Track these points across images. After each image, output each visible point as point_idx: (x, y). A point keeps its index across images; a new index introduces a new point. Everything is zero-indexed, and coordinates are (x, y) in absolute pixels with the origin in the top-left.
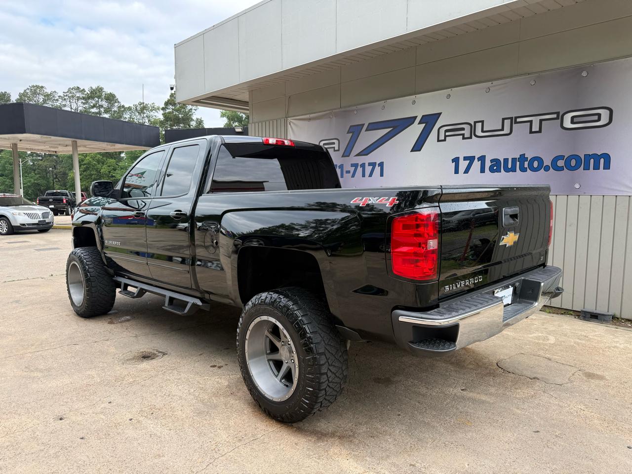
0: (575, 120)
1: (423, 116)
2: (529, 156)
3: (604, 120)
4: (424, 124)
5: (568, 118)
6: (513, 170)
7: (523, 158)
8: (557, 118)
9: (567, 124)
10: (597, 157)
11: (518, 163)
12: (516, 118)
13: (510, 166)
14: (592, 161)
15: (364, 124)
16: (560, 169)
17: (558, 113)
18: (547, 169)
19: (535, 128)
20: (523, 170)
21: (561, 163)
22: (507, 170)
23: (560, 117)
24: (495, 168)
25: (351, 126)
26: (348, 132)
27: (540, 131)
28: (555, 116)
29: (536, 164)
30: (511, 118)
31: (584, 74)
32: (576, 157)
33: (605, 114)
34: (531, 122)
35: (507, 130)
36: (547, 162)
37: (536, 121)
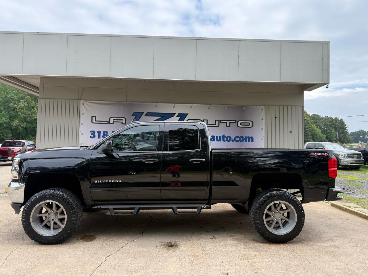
0: (242, 124)
1: (179, 114)
2: (226, 136)
3: (251, 125)
4: (180, 118)
5: (239, 123)
6: (220, 140)
7: (224, 136)
8: (236, 123)
9: (239, 125)
10: (249, 138)
11: (222, 138)
12: (221, 120)
13: (219, 139)
14: (248, 139)
15: (144, 113)
16: (237, 141)
17: (236, 121)
18: (233, 141)
19: (228, 125)
20: (224, 141)
21: (237, 139)
22: (218, 140)
23: (236, 122)
24: (213, 139)
25: (134, 112)
26: (133, 115)
27: (230, 127)
28: (235, 122)
29: (229, 139)
30: (219, 120)
31: (244, 108)
32: (243, 137)
33: (251, 123)
34: (226, 123)
35: (217, 125)
36: (233, 138)
37: (228, 122)
